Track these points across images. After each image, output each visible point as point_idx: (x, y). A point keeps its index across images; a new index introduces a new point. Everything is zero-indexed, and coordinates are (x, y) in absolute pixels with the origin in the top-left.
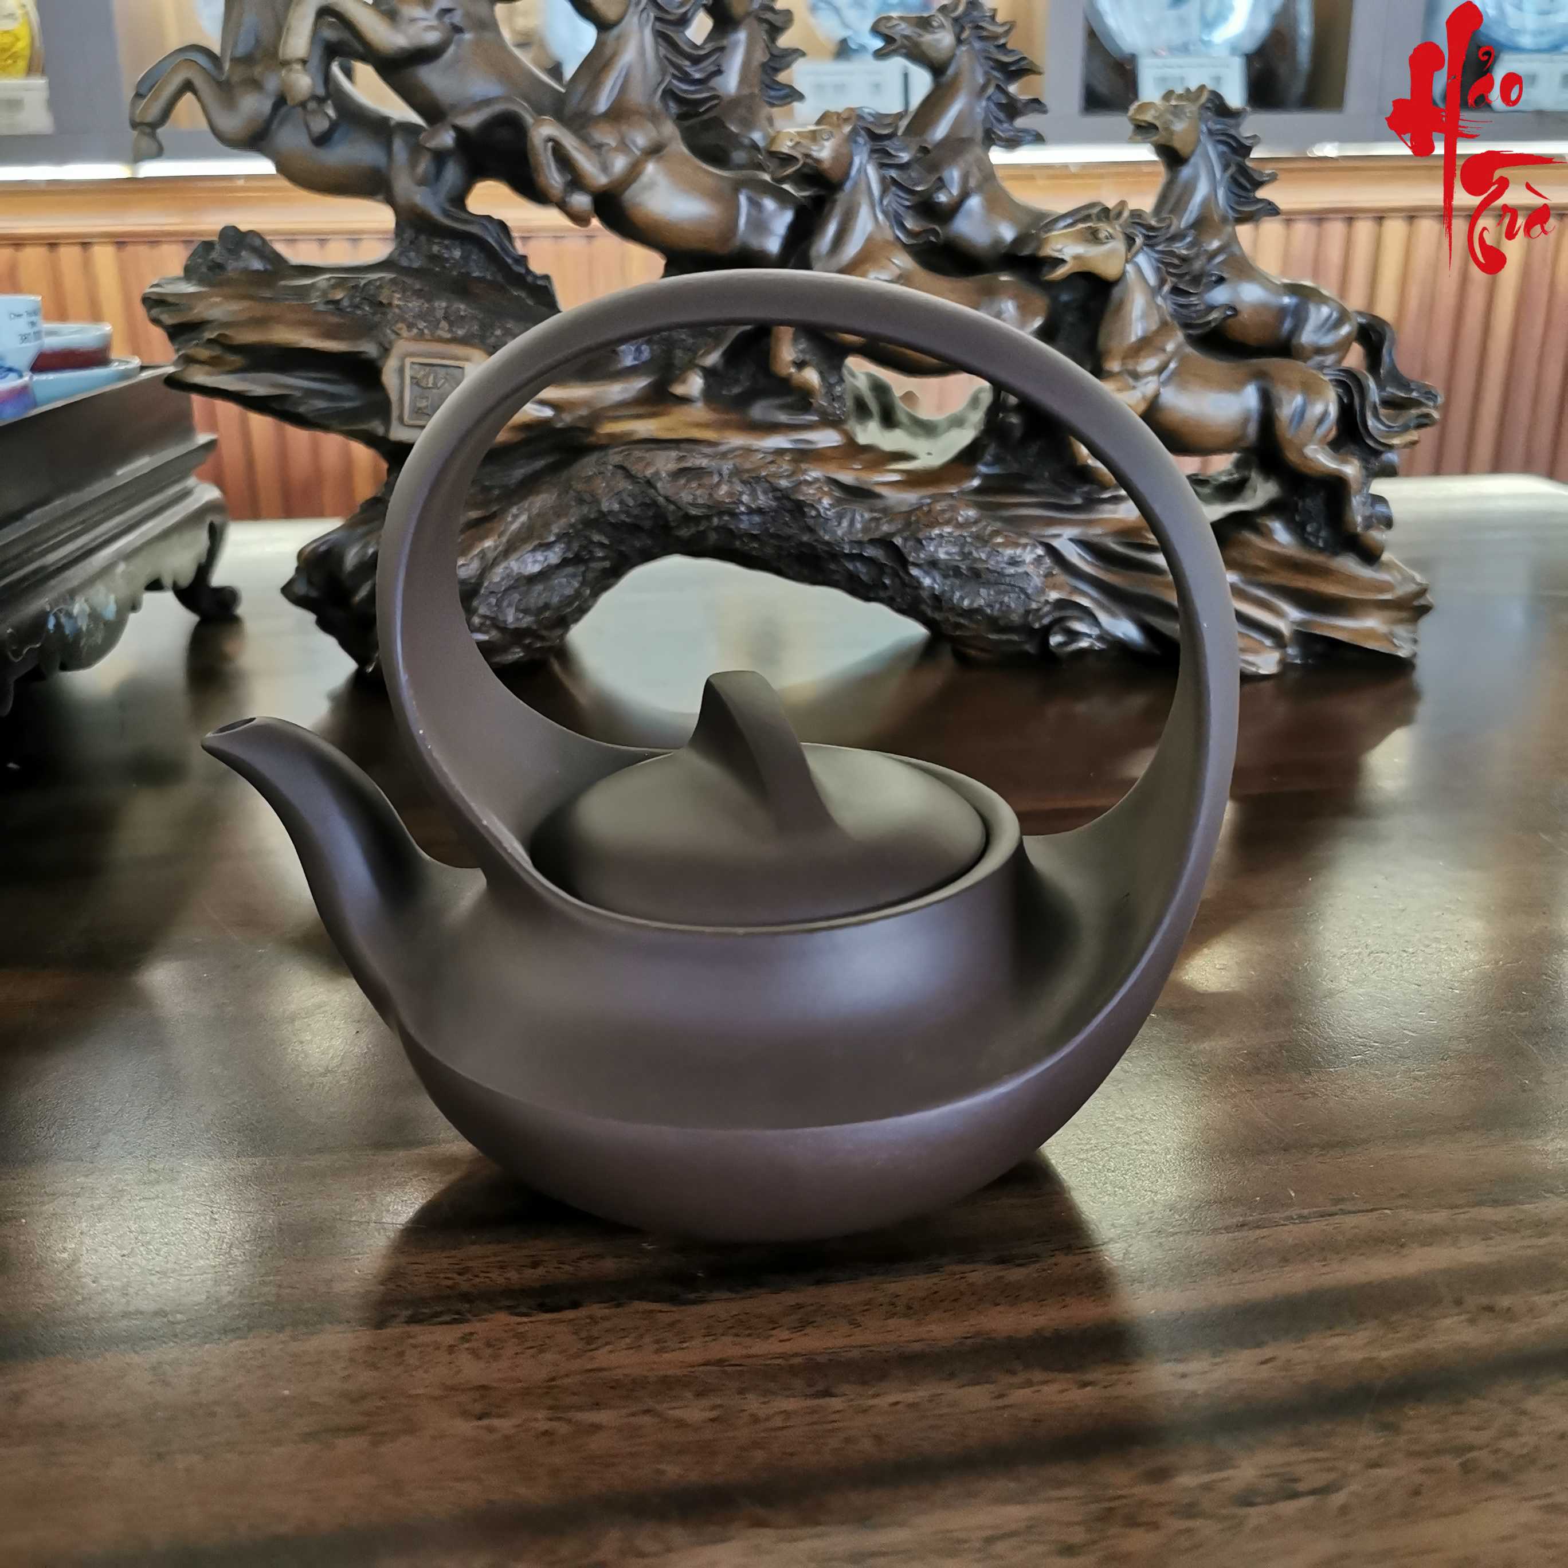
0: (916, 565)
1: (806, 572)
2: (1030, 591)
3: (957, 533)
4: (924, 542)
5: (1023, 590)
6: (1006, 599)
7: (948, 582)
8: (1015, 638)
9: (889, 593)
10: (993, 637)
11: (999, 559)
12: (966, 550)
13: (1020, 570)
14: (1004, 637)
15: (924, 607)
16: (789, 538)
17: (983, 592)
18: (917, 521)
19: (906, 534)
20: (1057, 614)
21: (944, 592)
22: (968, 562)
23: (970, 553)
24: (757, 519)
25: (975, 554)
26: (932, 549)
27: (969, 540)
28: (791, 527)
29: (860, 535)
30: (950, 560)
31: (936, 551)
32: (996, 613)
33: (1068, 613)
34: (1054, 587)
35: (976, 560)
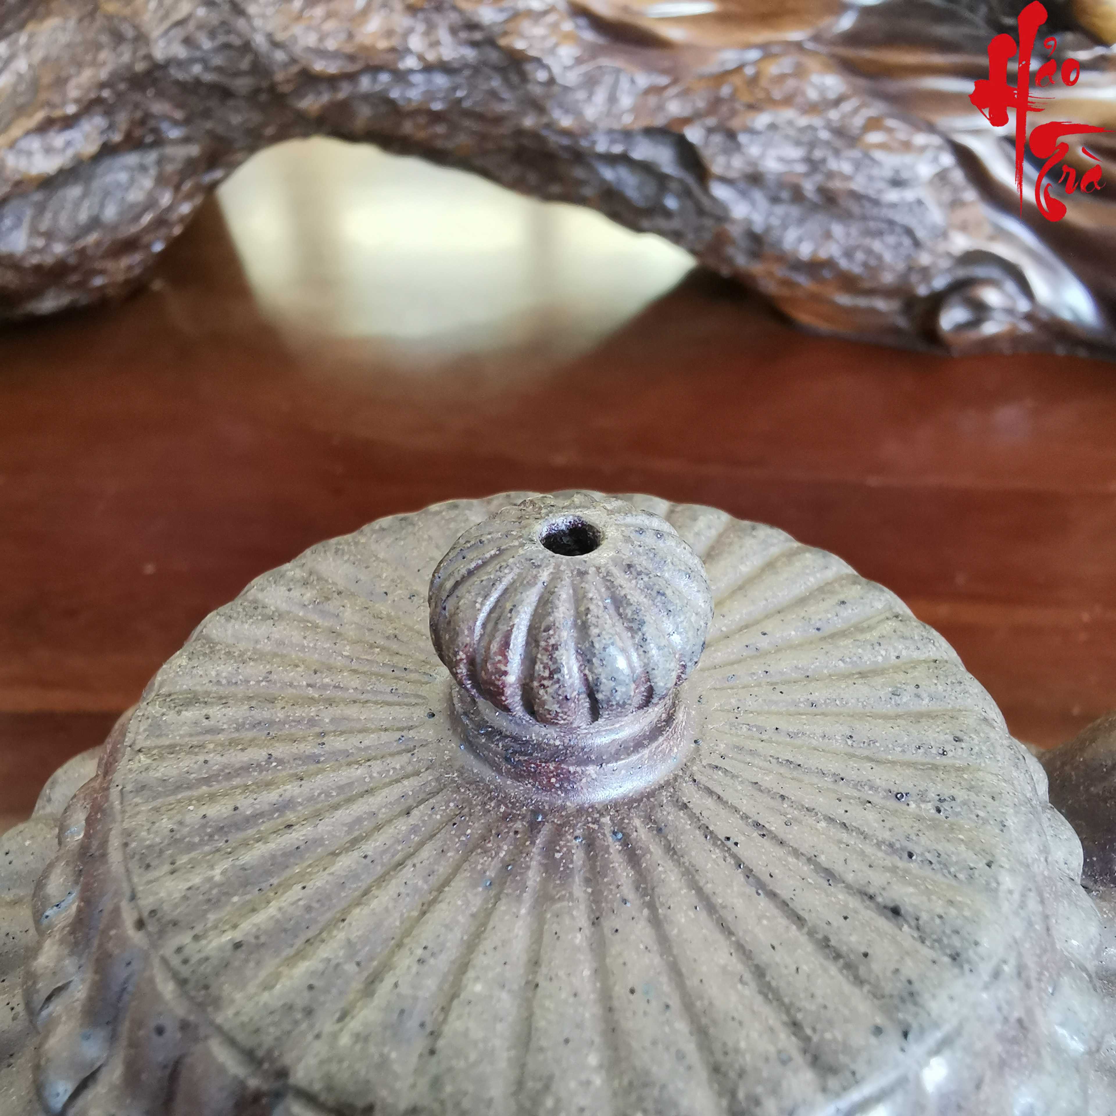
0: (724, 180)
1: (532, 178)
2: (921, 234)
3: (803, 121)
4: (743, 138)
5: (909, 232)
6: (877, 245)
7: (780, 210)
8: (881, 304)
9: (675, 224)
10: (844, 300)
11: (875, 172)
12: (818, 154)
13: (909, 195)
14: (862, 302)
15: (730, 251)
16: (498, 120)
17: (838, 229)
18: (733, 97)
19: (711, 121)
20: (962, 273)
21: (768, 229)
22: (818, 178)
23: (824, 161)
24: (441, 80)
25: (833, 164)
26: (754, 150)
27: (824, 135)
28: (502, 100)
29: (627, 120)
30: (785, 173)
31: (763, 156)
32: (856, 269)
33: (980, 271)
34: (964, 228)
35: (831, 175)
